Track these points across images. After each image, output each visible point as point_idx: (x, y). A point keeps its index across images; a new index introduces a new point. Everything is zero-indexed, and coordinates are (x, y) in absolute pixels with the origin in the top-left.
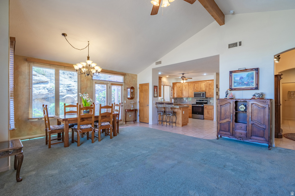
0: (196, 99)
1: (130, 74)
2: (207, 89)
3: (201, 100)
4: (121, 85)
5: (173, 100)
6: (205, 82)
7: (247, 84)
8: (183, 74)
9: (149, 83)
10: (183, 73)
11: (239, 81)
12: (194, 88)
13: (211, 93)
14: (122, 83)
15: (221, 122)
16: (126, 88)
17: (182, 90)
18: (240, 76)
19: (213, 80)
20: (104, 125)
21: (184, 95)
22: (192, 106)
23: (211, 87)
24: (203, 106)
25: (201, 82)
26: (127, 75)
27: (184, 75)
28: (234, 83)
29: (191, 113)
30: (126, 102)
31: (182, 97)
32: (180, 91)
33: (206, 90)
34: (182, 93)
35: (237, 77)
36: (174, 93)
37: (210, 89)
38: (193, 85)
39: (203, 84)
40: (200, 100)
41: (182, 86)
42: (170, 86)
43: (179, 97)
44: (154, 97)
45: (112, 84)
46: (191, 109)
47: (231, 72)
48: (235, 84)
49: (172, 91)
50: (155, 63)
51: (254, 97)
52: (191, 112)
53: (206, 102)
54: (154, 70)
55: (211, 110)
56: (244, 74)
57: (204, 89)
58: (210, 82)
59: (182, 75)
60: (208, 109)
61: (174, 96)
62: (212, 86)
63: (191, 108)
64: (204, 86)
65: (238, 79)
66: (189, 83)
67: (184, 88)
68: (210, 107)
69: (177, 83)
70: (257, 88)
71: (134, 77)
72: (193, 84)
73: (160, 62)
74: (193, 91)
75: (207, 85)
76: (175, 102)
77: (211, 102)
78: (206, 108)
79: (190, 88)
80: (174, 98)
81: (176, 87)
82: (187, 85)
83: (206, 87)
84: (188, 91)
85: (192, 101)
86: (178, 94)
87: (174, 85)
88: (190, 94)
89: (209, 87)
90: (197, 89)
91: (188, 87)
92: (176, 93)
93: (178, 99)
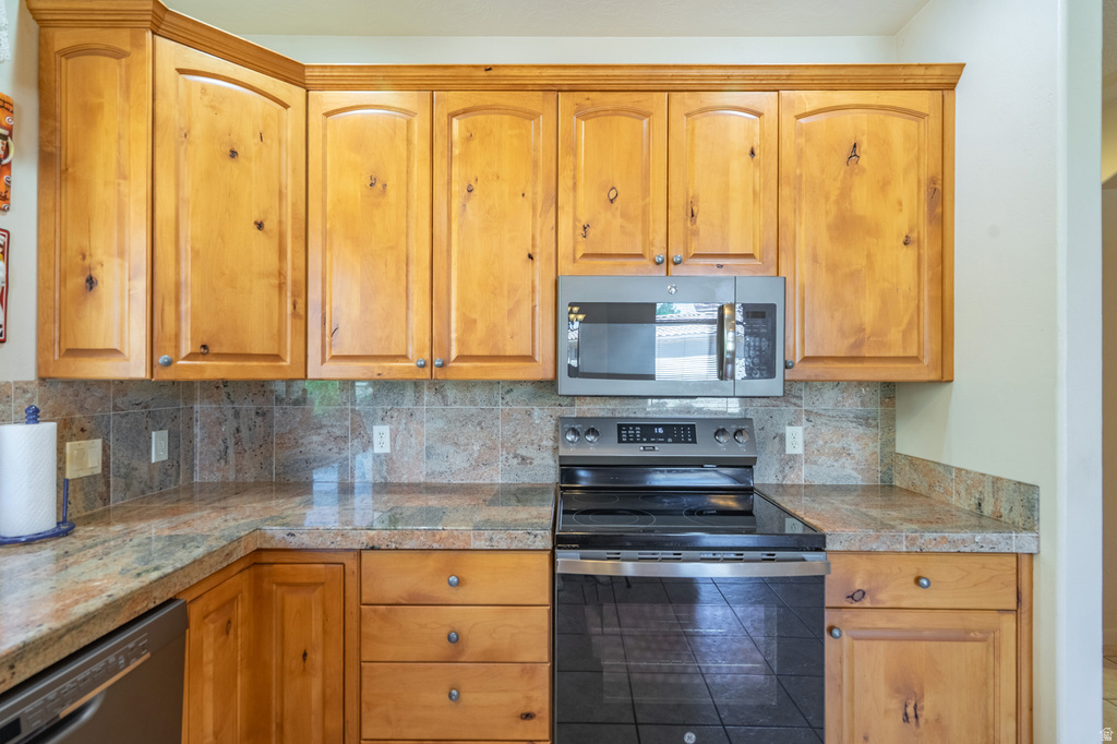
2: (809, 230)
3: (646, 432)
5: (26, 445)
6: (766, 101)
12: (554, 201)
13: (868, 310)
23: (863, 200)
25: (689, 102)
29: (540, 731)
31: (287, 368)
32: (254, 248)
33: (780, 239)
34: (296, 293)
36: (73, 282)
37: (846, 226)
38: (540, 140)
40: (626, 431)
41: (291, 133)
52: (541, 700)
53: (741, 449)
61: (63, 346)
62: (884, 185)
63: (541, 617)
64: (739, 166)
66: (451, 100)
67: (342, 185)
72: (533, 116)
74: (531, 257)
75: (800, 154)
76: (128, 487)
77: (799, 450)
78: (867, 603)
79: (476, 192)
80: (70, 383)
81: (144, 127)
82: (409, 141)
83: (786, 191)
84: (421, 251)
85: (476, 448)
86: (186, 306)
87: (69, 53)
88: (468, 324)
89: (845, 193)
90: (624, 215)
91: (420, 173)
92: (140, 286)
93: (197, 407)
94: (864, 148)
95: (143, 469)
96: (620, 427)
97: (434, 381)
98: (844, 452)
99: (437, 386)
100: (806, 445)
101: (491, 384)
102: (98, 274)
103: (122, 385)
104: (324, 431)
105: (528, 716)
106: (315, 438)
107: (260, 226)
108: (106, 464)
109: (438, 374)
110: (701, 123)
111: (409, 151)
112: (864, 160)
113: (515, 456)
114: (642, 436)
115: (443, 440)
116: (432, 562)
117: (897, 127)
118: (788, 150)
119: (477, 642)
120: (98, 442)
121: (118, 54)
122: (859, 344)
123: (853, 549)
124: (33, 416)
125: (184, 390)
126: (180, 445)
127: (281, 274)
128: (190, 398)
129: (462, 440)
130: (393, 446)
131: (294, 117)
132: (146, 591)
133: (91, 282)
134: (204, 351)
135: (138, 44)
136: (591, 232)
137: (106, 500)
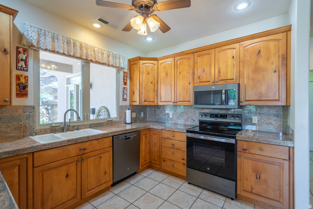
0: (197, 112)
2: (247, 72)
3: (216, 116)
5: (128, 112)
6: (237, 45)
12: (193, 73)
13: (263, 89)
17: (156, 83)
21: (161, 98)
22: (188, 138)
23: (262, 63)
24: (233, 141)
25: (219, 49)
29: (185, 162)
31: (155, 103)
32: (152, 86)
33: (240, 75)
34: (156, 92)
36: (132, 93)
37: (257, 70)
38: (192, 62)
39: (230, 53)
40: (212, 115)
42: (119, 69)
43: (146, 103)
46: (183, 145)
49: (128, 86)
52: (185, 157)
53: (237, 120)
57: (230, 72)
58: (256, 43)
60: (259, 161)
61: (132, 101)
62: (268, 59)
63: (185, 144)
64: (230, 61)
66: (177, 58)
67: (162, 75)
68: (269, 152)
69: (140, 59)
72: (190, 59)
74: (190, 83)
75: (245, 55)
76: (139, 119)
77: (256, 122)
78: (247, 151)
79: (181, 73)
80: (132, 105)
81: (138, 73)
82: (171, 66)
83: (241, 64)
84: (173, 84)
85: (185, 118)
86: (143, 95)
87: (132, 65)
88: (180, 96)
89: (257, 62)
90: (206, 74)
91: (173, 71)
92: (138, 93)
93: (147, 109)
94: (262, 50)
95: (140, 117)
96: (211, 115)
98: (270, 123)
100: (258, 121)
102: (135, 92)
103: (138, 105)
104: (163, 113)
105: (183, 159)
106: (162, 115)
107: (152, 83)
108: (136, 116)
109: (175, 104)
110: (222, 53)
111: (171, 68)
112: (262, 54)
113: (192, 120)
114: (215, 117)
115: (180, 116)
116: (170, 133)
117: (272, 44)
118: (242, 55)
119: (176, 146)
120: (135, 113)
121: (136, 64)
122: (261, 97)
123: (242, 140)
124: (129, 109)
125: (145, 106)
126: (145, 114)
127: (154, 89)
128: (146, 108)
129: (183, 116)
130: (172, 117)
131: (156, 66)
132: (136, 128)
133: (134, 93)
134: (145, 101)
135: (138, 62)
136: (200, 78)
137: (136, 121)
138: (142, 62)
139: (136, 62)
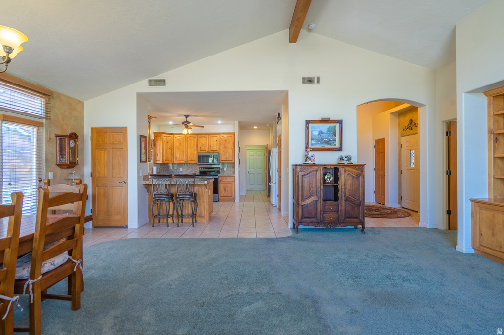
0: (198, 167)
1: (65, 96)
2: (222, 148)
3: (209, 168)
4: (38, 125)
6: (218, 135)
7: (328, 143)
8: (187, 116)
9: (127, 128)
10: (187, 114)
11: (317, 137)
12: (197, 145)
13: (227, 156)
14: (41, 118)
15: (303, 204)
16: (53, 136)
17: (172, 149)
18: (319, 130)
19: (234, 134)
20: (52, 267)
21: (176, 158)
23: (227, 145)
24: (217, 177)
25: (210, 136)
26: (55, 96)
27: (189, 119)
28: (311, 139)
30: (54, 176)
31: (172, 162)
32: (169, 151)
33: (219, 149)
34: (173, 154)
35: (315, 130)
36: (156, 155)
37: (225, 147)
38: (196, 139)
39: (215, 138)
41: (172, 140)
43: (167, 162)
44: (141, 161)
45: (4, 116)
47: (308, 122)
48: (313, 142)
49: (153, 150)
50: (146, 81)
51: (342, 162)
53: (218, 170)
54: (141, 97)
55: (230, 183)
56: (325, 127)
57: (215, 148)
58: (225, 136)
59: (184, 119)
61: (155, 160)
62: (229, 144)
64: (215, 142)
65: (316, 133)
67: (177, 144)
68: (229, 179)
69: (163, 133)
70: (340, 149)
71: (76, 107)
72: (195, 137)
73: (162, 83)
74: (195, 151)
75: (221, 140)
77: (226, 170)
78: (222, 181)
79: (190, 145)
81: (162, 141)
82: (183, 140)
83: (219, 144)
84: (184, 150)
86: (165, 156)
87: (157, 136)
88: (189, 157)
89: (225, 144)
90: (204, 147)
91: (184, 143)
92: (162, 155)
94: (227, 139)
96: (206, 168)
97: (186, 163)
98: (231, 170)
99: (187, 164)
101: (192, 163)
102: (158, 154)
107: (170, 149)
110: (211, 138)
112: (227, 141)
113: (195, 171)
115: (187, 169)
117: (230, 138)
122: (227, 159)
123: (220, 177)
124: (155, 166)
127: (171, 153)
130: (182, 170)
134: (166, 160)
136: (201, 148)
138: (164, 135)
139: (160, 135)
